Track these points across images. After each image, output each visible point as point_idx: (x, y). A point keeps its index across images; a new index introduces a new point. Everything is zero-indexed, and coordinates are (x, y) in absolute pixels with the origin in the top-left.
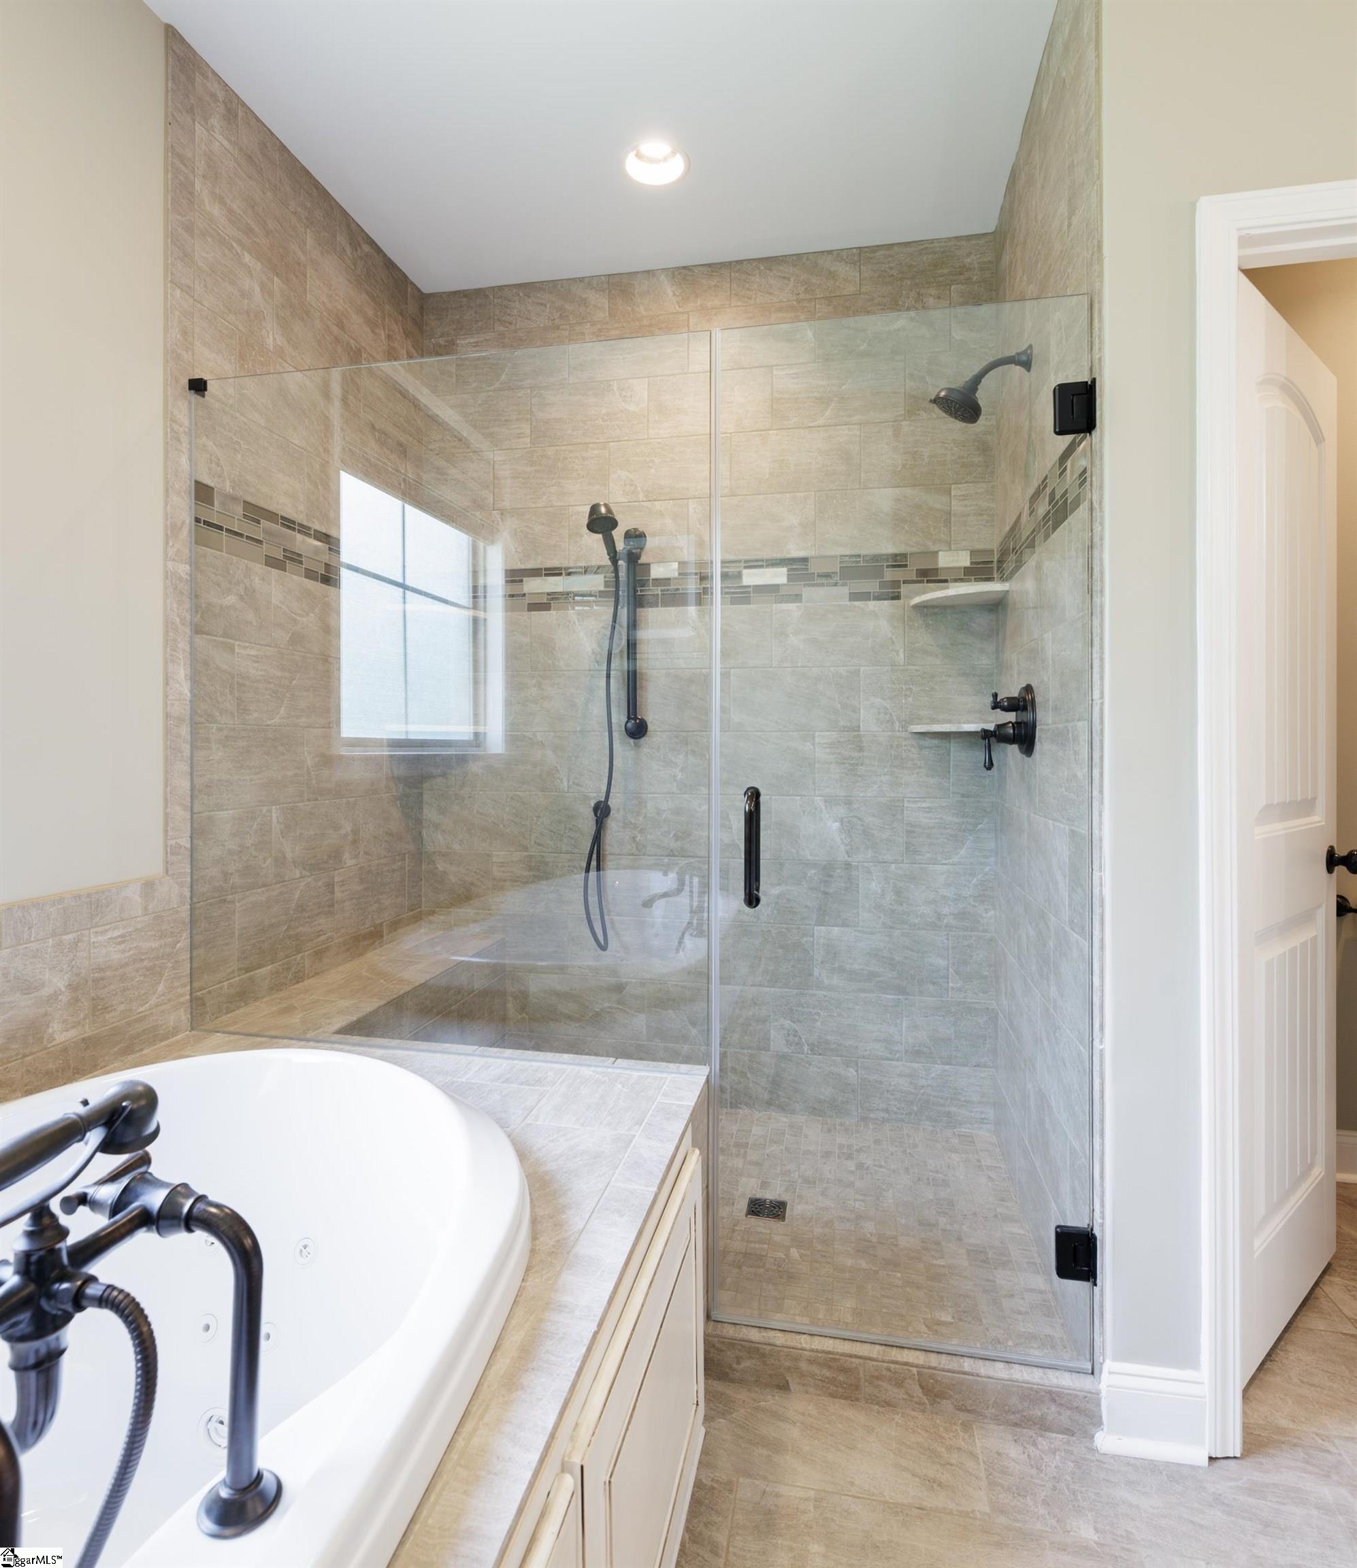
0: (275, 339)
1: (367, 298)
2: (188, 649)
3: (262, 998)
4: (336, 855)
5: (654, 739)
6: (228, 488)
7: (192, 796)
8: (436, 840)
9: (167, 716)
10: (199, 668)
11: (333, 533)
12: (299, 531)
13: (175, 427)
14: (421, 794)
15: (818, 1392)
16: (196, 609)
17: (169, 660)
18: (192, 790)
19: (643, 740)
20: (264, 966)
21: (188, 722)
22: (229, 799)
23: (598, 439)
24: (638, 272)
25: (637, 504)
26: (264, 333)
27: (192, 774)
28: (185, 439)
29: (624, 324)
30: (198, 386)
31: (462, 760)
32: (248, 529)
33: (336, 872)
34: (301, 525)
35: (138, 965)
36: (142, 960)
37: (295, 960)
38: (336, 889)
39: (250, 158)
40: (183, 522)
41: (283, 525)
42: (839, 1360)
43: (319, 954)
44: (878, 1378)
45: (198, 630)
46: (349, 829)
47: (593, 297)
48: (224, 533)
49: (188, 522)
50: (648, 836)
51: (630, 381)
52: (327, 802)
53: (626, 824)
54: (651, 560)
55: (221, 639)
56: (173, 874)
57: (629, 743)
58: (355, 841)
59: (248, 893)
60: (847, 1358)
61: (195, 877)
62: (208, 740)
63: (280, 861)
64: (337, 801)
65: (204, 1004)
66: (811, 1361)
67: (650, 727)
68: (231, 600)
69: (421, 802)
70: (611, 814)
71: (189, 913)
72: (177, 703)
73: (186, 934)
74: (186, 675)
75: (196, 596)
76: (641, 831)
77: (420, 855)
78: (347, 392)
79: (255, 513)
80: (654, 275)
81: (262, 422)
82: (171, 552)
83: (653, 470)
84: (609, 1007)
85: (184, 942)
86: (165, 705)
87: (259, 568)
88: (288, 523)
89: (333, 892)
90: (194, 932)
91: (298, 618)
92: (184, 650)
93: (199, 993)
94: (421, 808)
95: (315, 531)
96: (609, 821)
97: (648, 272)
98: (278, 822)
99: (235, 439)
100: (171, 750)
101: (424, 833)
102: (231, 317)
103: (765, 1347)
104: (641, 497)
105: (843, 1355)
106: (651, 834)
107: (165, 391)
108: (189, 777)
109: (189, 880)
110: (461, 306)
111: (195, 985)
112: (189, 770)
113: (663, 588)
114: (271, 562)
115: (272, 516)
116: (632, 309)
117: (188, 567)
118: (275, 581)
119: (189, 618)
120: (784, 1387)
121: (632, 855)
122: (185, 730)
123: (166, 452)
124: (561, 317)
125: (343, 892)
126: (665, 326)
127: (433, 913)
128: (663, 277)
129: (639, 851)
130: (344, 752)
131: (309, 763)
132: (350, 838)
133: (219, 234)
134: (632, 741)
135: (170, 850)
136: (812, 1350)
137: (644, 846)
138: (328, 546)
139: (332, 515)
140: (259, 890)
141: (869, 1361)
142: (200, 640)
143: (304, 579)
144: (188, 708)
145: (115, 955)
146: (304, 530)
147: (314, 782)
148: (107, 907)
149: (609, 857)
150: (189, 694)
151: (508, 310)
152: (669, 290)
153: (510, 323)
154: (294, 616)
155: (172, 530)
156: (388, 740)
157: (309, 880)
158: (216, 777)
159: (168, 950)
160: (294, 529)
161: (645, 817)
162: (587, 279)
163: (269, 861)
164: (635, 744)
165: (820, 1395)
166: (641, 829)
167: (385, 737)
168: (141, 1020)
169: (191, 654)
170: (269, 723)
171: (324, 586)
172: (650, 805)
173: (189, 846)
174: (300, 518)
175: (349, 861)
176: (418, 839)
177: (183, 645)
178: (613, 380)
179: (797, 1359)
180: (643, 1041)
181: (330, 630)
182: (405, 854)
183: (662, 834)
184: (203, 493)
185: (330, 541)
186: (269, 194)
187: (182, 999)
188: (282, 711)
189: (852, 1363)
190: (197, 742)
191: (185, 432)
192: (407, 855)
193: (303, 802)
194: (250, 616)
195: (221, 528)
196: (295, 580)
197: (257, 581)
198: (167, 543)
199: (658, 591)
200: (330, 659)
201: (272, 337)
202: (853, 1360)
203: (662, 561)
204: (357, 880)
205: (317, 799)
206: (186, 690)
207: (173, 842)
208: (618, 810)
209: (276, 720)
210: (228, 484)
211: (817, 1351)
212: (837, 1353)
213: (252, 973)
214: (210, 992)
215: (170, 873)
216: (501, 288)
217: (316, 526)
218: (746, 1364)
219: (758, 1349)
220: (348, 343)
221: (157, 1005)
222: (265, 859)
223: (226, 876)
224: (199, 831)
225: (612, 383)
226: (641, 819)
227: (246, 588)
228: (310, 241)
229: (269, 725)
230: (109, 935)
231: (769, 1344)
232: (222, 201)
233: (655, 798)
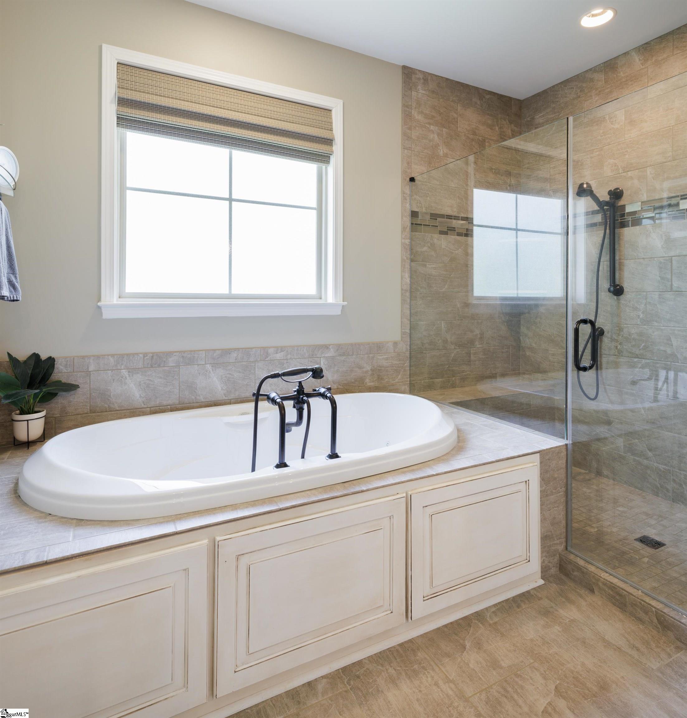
0: (443, 151)
1: (488, 116)
2: (409, 267)
3: (437, 390)
4: (472, 342)
5: (627, 296)
6: (424, 210)
7: (410, 316)
8: (526, 342)
9: (402, 289)
10: (413, 273)
11: (469, 216)
12: (454, 219)
13: (405, 195)
14: (520, 321)
15: (607, 600)
16: (411, 254)
17: (403, 271)
18: (410, 314)
19: (621, 297)
20: (438, 379)
21: (409, 291)
22: (424, 318)
23: (598, 146)
24: (620, 55)
25: (618, 175)
26: (439, 151)
27: (410, 309)
28: (408, 198)
29: (612, 85)
30: (412, 180)
31: (537, 306)
32: (433, 223)
33: (472, 349)
34: (454, 216)
35: (392, 368)
36: (393, 367)
37: (452, 379)
38: (472, 356)
39: (433, 92)
40: (408, 226)
41: (446, 218)
42: (616, 589)
43: (463, 379)
44: (635, 605)
45: (412, 260)
46: (478, 333)
47: (596, 76)
48: (423, 226)
49: (409, 225)
50: (624, 347)
51: (615, 113)
52: (467, 321)
53: (612, 340)
54: (626, 203)
55: (421, 263)
56: (403, 341)
57: (614, 298)
58: (482, 338)
59: (431, 351)
60: (621, 589)
61: (411, 343)
62: (416, 297)
63: (445, 341)
64: (472, 321)
65: (414, 386)
66: (605, 584)
67: (625, 290)
68: (425, 249)
69: (520, 324)
70: (605, 334)
71: (409, 354)
72: (405, 285)
73: (408, 361)
74: (408, 276)
75: (412, 249)
76: (620, 344)
77: (518, 347)
78: (478, 159)
79: (434, 216)
80: (628, 54)
81: (438, 183)
82: (403, 236)
83: (627, 156)
84: (604, 432)
85: (407, 364)
86: (401, 286)
87: (436, 236)
88: (449, 217)
89: (470, 357)
90: (411, 361)
91: (453, 251)
92: (408, 268)
93: (413, 382)
94: (519, 327)
95: (461, 217)
96: (603, 337)
97: (625, 54)
98: (444, 327)
99: (427, 193)
100: (403, 301)
101: (521, 338)
102: (426, 151)
103: (584, 569)
104: (621, 171)
105: (619, 587)
106: (626, 346)
107: (402, 184)
108: (409, 309)
109: (409, 343)
110: (537, 101)
111: (411, 379)
112: (409, 307)
113: (632, 217)
114: (442, 233)
115: (442, 216)
116: (617, 75)
117: (409, 240)
118: (443, 239)
119: (409, 257)
120: (592, 591)
121: (616, 355)
122: (408, 294)
123: (402, 204)
124: (581, 91)
125: (475, 357)
126: (634, 79)
127: (524, 374)
128: (633, 53)
129: (619, 354)
130: (475, 302)
131: (459, 306)
132: (479, 336)
133: (421, 124)
134: (615, 297)
135: (403, 333)
136: (605, 579)
137: (622, 352)
138: (468, 222)
139: (469, 209)
140: (436, 351)
141: (631, 595)
142: (413, 264)
143: (456, 237)
144: (409, 287)
145: (385, 363)
146: (456, 218)
147: (461, 313)
148: (382, 348)
149: (604, 356)
150: (409, 282)
151: (557, 96)
152: (636, 58)
153: (558, 102)
154: (451, 251)
155: (404, 229)
156: (499, 297)
157: (458, 350)
158: (419, 310)
159: (402, 365)
160: (452, 219)
161: (622, 337)
162: (593, 69)
163: (440, 341)
164: (617, 299)
165: (607, 601)
166: (620, 343)
167: (498, 296)
168: (393, 385)
169: (410, 269)
170: (440, 291)
171: (465, 237)
172: (625, 330)
173: (409, 332)
174: (455, 214)
175: (478, 345)
176: (518, 340)
177: (407, 266)
178: (606, 115)
179: (598, 580)
180: (621, 452)
181: (468, 254)
182: (509, 346)
183: (631, 346)
184: (414, 214)
185: (469, 220)
186: (441, 100)
187: (407, 382)
188: (446, 287)
189: (623, 593)
190: (412, 297)
191: (408, 196)
192: (511, 347)
193: (456, 320)
194: (433, 253)
195: (421, 225)
196: (453, 238)
197: (435, 241)
198: (402, 233)
199: (630, 218)
200: (469, 266)
201: (442, 150)
202: (623, 591)
203: (632, 203)
204: (482, 353)
205: (462, 320)
206: (408, 281)
207: (404, 331)
208: (608, 332)
209: (444, 290)
210: (424, 209)
211: (607, 580)
212: (616, 585)
213: (433, 380)
214: (416, 383)
215: (403, 340)
216: (553, 87)
217: (463, 215)
218: (576, 573)
219: (581, 569)
220: (478, 139)
221: (398, 382)
222: (438, 340)
223: (423, 344)
224: (413, 328)
225: (605, 116)
226: (620, 337)
227: (431, 243)
228: (459, 108)
229: (440, 292)
230: (383, 357)
231: (586, 569)
232: (422, 113)
233: (628, 327)
